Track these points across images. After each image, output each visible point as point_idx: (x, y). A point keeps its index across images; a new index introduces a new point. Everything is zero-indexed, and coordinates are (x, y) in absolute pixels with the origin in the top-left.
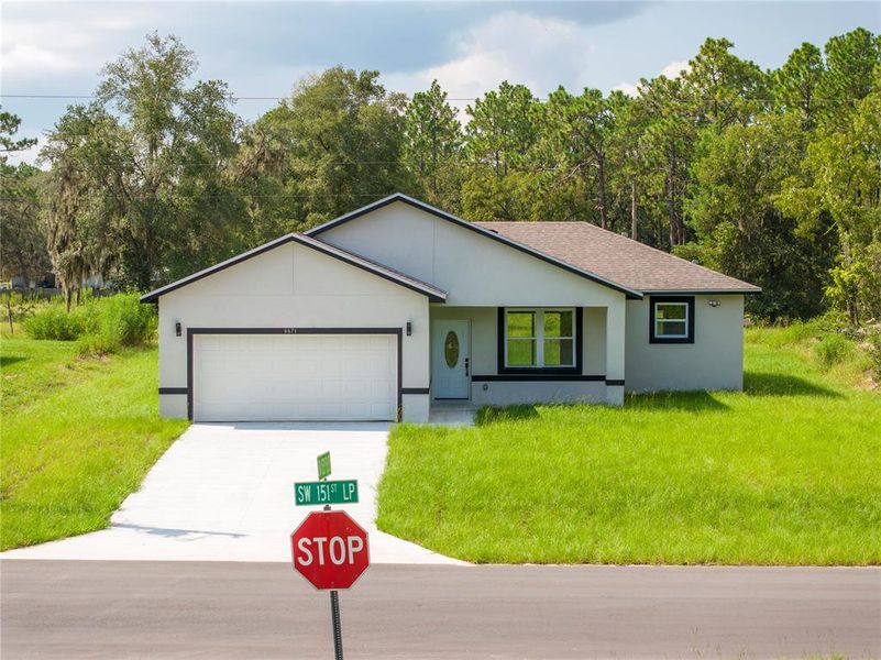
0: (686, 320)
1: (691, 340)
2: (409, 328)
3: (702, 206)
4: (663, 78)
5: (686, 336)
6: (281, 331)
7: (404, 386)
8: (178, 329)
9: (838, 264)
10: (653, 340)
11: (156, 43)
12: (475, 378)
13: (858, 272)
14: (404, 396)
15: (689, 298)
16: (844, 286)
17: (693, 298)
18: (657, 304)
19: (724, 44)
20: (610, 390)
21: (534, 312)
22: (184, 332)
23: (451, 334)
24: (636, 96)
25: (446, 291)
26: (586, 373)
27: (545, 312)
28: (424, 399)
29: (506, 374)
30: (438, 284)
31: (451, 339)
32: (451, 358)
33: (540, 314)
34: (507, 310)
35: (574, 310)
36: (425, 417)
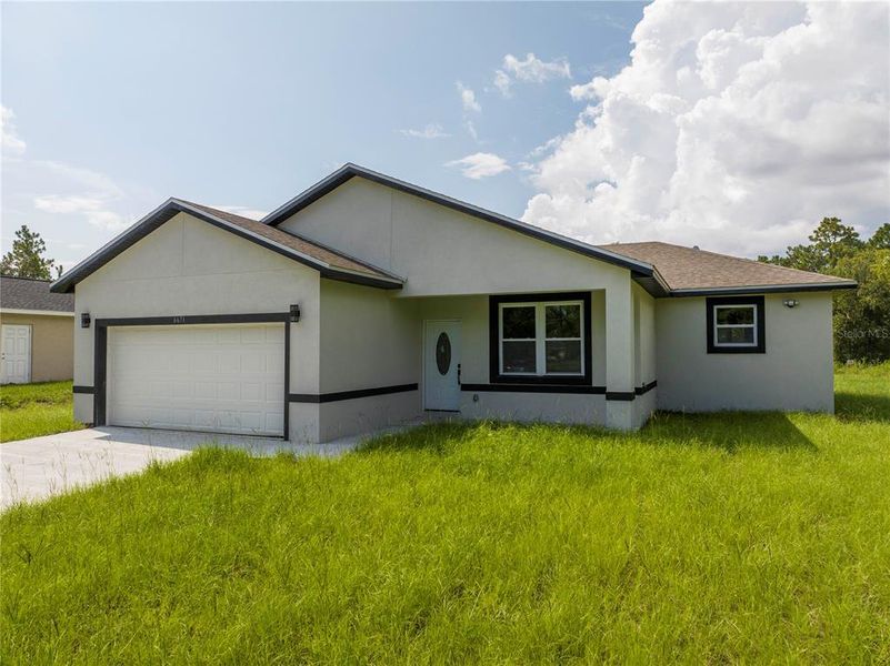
0: (755, 326)
1: (761, 349)
2: (297, 313)
4: (801, 246)
5: (755, 344)
6: (170, 320)
7: (291, 391)
8: (86, 320)
10: (712, 349)
12: (465, 388)
14: (291, 405)
15: (757, 298)
17: (763, 298)
18: (716, 307)
19: (835, 220)
20: (612, 406)
21: (534, 308)
22: (93, 323)
23: (444, 335)
24: (785, 256)
25: (404, 277)
26: (595, 384)
27: (547, 307)
28: (313, 410)
29: (498, 383)
30: (396, 269)
31: (444, 341)
32: (443, 363)
33: (540, 309)
34: (502, 306)
35: (580, 303)
36: (315, 434)
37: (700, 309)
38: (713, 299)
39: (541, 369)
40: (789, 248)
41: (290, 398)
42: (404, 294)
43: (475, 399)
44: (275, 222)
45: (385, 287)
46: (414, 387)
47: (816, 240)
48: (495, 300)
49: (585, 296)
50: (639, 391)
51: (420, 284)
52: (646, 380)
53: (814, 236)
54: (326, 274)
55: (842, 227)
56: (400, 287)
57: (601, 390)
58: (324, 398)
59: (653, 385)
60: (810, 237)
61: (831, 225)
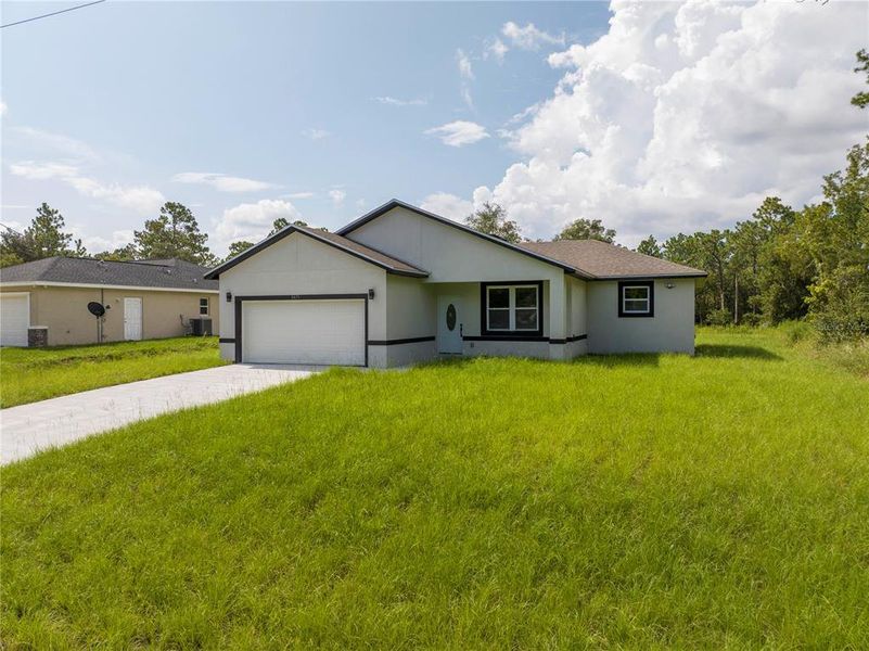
0: (648, 300)
1: (651, 314)
2: (372, 294)
3: (763, 278)
6: (289, 298)
7: (369, 339)
8: (229, 297)
9: (814, 282)
10: (621, 315)
11: (488, 207)
12: (466, 339)
13: (826, 286)
14: (369, 347)
15: (649, 282)
16: (818, 297)
17: (653, 282)
18: (624, 288)
19: (775, 199)
20: (553, 347)
21: (508, 290)
22: (233, 300)
23: (451, 305)
24: (735, 231)
25: (429, 270)
26: (545, 336)
27: (517, 289)
28: (383, 349)
29: (486, 336)
30: (425, 266)
31: (451, 309)
32: (451, 323)
33: (512, 291)
34: (489, 288)
35: (537, 286)
36: (384, 364)
37: (613, 290)
38: (623, 283)
39: (512, 327)
40: (738, 224)
41: (368, 343)
42: (430, 281)
43: (472, 346)
44: (344, 234)
45: (419, 277)
46: (433, 338)
47: (758, 217)
48: (484, 285)
49: (540, 283)
50: (569, 340)
51: (439, 276)
52: (575, 332)
53: (758, 213)
54: (389, 271)
55: (781, 206)
56: (427, 276)
57: (547, 339)
58: (389, 343)
59: (584, 337)
60: (754, 215)
61: (772, 204)
